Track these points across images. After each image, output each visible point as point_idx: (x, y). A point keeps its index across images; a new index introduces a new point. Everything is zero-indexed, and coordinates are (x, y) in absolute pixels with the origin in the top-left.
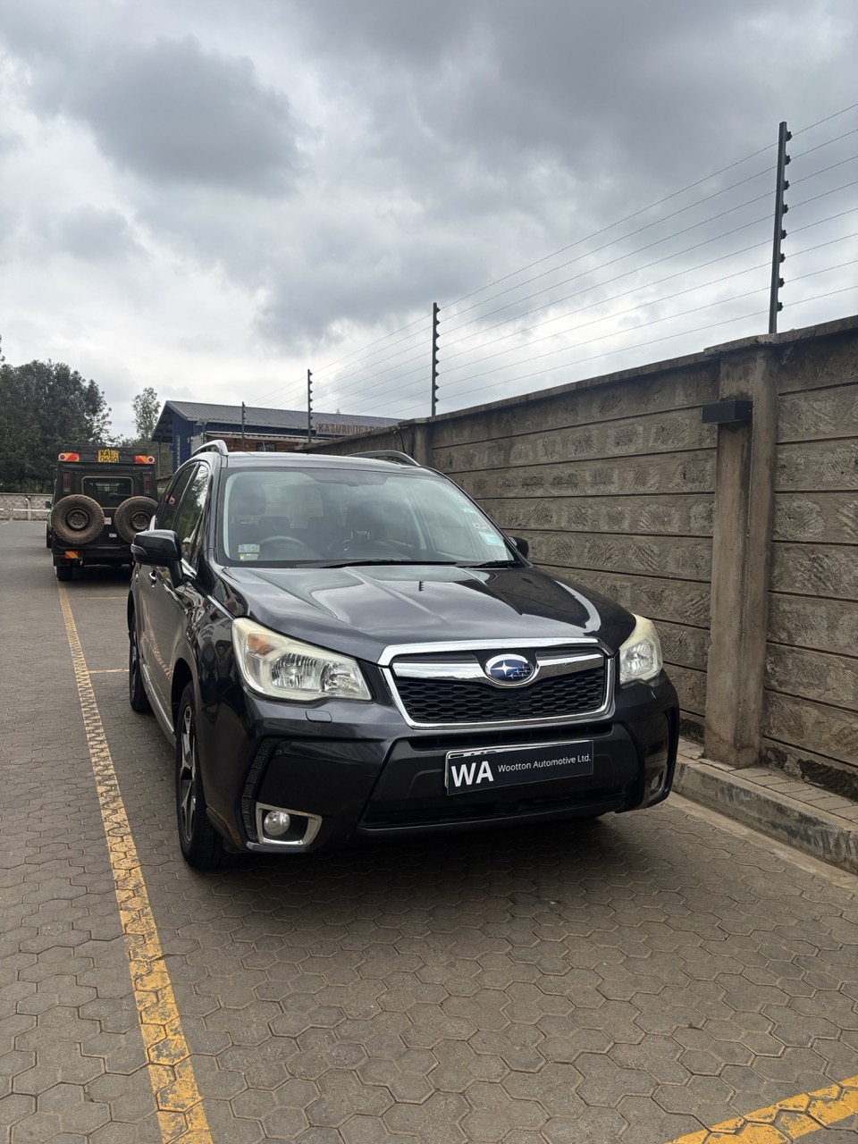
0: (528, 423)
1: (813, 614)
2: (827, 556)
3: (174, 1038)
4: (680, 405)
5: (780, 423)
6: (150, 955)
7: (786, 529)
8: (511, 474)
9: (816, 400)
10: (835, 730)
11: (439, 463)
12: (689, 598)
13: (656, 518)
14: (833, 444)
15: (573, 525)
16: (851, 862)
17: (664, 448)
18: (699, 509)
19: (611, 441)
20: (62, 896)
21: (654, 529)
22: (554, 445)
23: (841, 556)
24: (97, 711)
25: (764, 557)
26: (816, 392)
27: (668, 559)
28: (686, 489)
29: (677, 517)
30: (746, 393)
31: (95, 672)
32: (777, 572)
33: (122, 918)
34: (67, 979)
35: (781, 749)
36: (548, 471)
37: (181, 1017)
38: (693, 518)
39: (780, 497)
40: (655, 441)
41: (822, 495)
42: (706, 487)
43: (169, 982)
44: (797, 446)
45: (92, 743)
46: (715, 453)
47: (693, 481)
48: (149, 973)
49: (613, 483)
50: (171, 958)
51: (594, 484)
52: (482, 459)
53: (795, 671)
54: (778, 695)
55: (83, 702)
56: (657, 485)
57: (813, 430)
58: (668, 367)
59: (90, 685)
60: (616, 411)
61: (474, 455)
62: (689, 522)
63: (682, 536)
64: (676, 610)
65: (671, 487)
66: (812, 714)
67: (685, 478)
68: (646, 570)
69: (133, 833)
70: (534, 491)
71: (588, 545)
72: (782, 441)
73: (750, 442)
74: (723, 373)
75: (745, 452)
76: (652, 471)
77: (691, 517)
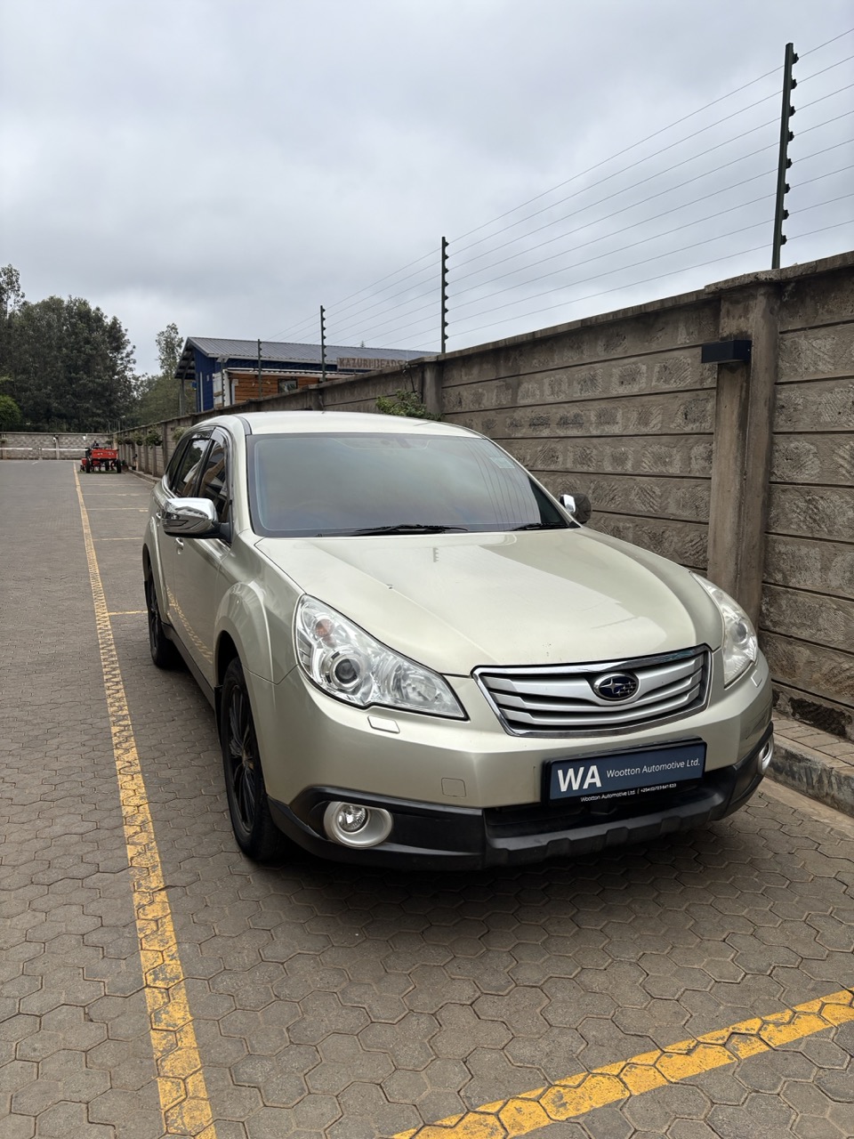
0: (535, 361)
1: (807, 556)
2: (822, 498)
3: (171, 962)
4: (682, 343)
5: (780, 362)
6: (153, 886)
7: (783, 470)
8: (518, 414)
9: (816, 339)
10: (825, 669)
11: (449, 402)
12: (688, 539)
13: (659, 459)
14: (832, 383)
15: (579, 466)
16: (833, 797)
17: (666, 387)
18: (699, 450)
19: (615, 380)
20: (73, 831)
21: (656, 471)
22: (560, 384)
23: (835, 497)
24: (115, 653)
25: (761, 499)
26: (816, 330)
27: (669, 500)
28: (687, 429)
29: (678, 457)
30: (746, 332)
31: (115, 613)
32: (773, 513)
33: (128, 852)
34: (74, 908)
35: (774, 687)
36: (554, 410)
37: (178, 943)
38: (693, 459)
39: (778, 439)
40: (658, 380)
41: (819, 436)
42: (707, 426)
43: (169, 911)
44: (796, 386)
45: (108, 684)
46: (715, 393)
47: (694, 421)
48: (152, 902)
49: (617, 423)
50: (173, 889)
51: (600, 424)
52: (491, 398)
53: (789, 612)
54: (771, 635)
55: (102, 644)
56: (660, 425)
57: (812, 369)
58: (671, 305)
59: (109, 627)
60: (620, 349)
61: (482, 394)
62: (690, 463)
63: (683, 477)
64: (675, 551)
65: (673, 428)
66: (803, 654)
67: (686, 418)
68: (648, 511)
69: (142, 771)
70: (541, 431)
71: (592, 486)
72: (781, 381)
73: (748, 383)
74: (723, 311)
75: (744, 393)
76: (654, 410)
77: (691, 458)
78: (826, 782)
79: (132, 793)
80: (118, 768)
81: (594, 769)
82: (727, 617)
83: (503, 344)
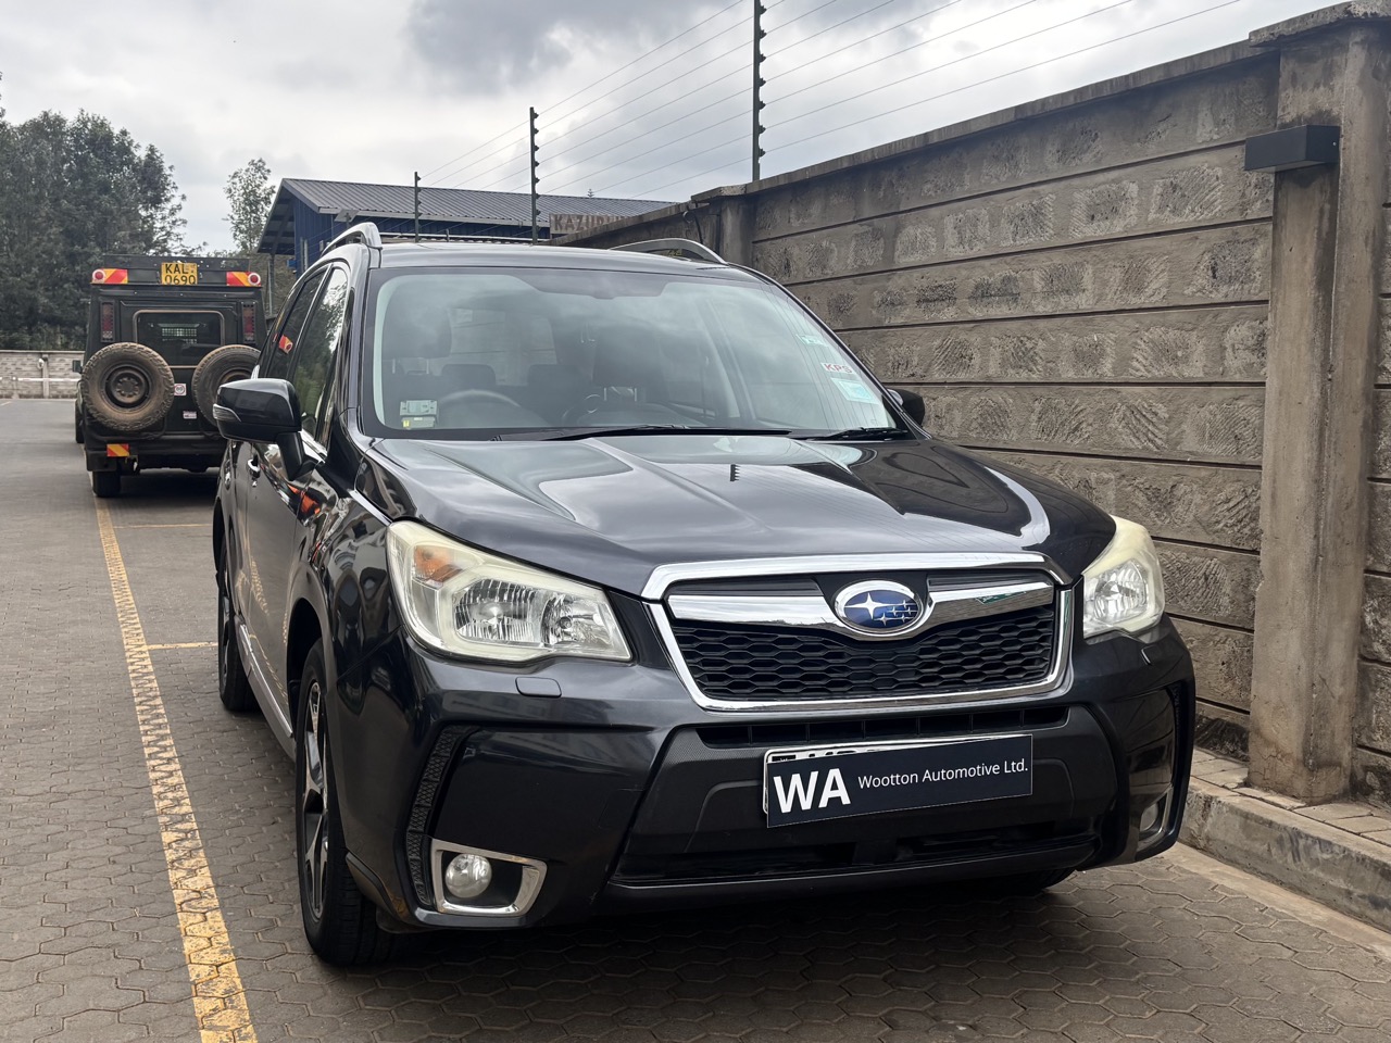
0: (929, 186)
4: (1206, 141)
8: (896, 283)
11: (766, 267)
12: (1222, 496)
13: (1164, 352)
15: (1011, 371)
17: (1175, 222)
18: (1240, 333)
19: (1079, 212)
21: (1157, 373)
22: (975, 226)
25: (1360, 415)
27: (1184, 427)
28: (1217, 297)
29: (1200, 348)
30: (1329, 112)
32: (1384, 444)
35: (1390, 766)
36: (964, 273)
38: (1229, 350)
40: (1161, 209)
42: (1254, 291)
46: (1270, 228)
47: (1231, 280)
49: (1084, 291)
51: (1050, 293)
52: (845, 256)
54: (1385, 668)
56: (1164, 290)
60: (1088, 157)
61: (829, 251)
62: (1223, 358)
63: (1210, 384)
64: (1197, 520)
65: (1190, 293)
67: (1214, 277)
68: (1145, 448)
70: (939, 311)
71: (1037, 406)
73: (1334, 204)
74: (1285, 76)
75: (1326, 220)
76: (1154, 265)
77: (1225, 348)
83: (869, 157)
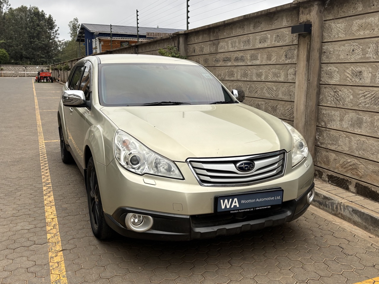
0: (225, 33)
1: (334, 115)
2: (340, 90)
3: (63, 279)
4: (285, 25)
5: (324, 34)
6: (57, 249)
7: (325, 79)
8: (218, 56)
9: (338, 23)
10: (341, 162)
11: (190, 51)
12: (287, 108)
13: (275, 75)
14: (344, 42)
15: (243, 78)
16: (342, 214)
17: (278, 44)
18: (291, 71)
19: (258, 41)
20: (25, 228)
21: (274, 80)
22: (235, 43)
23: (345, 90)
24: (46, 157)
25: (316, 91)
26: (338, 20)
27: (279, 92)
28: (287, 62)
29: (283, 74)
30: (310, 21)
31: (47, 141)
32: (321, 97)
33: (48, 236)
34: (24, 258)
35: (321, 170)
36: (233, 54)
37: (66, 271)
38: (289, 75)
39: (323, 65)
40: (275, 41)
41: (339, 64)
42: (294, 61)
43: (63, 259)
44: (330, 43)
45: (43, 170)
46: (297, 47)
47: (289, 58)
48: (56, 256)
49: (258, 60)
51: (251, 60)
52: (207, 49)
53: (327, 138)
54: (320, 148)
55: (41, 154)
56: (275, 60)
57: (336, 36)
58: (280, 9)
59: (45, 147)
60: (259, 28)
61: (203, 48)
62: (288, 77)
63: (285, 82)
64: (281, 114)
65: (281, 61)
66: (333, 156)
67: (286, 57)
68: (271, 97)
69: (55, 205)
70: (227, 63)
71: (248, 86)
72: (324, 41)
73: (310, 42)
74: (301, 12)
75: (309, 46)
76: (273, 54)
77: (288, 74)
78: (339, 208)
79: (50, 213)
80: (45, 204)
81: (236, 199)
82: (296, 139)
83: (212, 26)
